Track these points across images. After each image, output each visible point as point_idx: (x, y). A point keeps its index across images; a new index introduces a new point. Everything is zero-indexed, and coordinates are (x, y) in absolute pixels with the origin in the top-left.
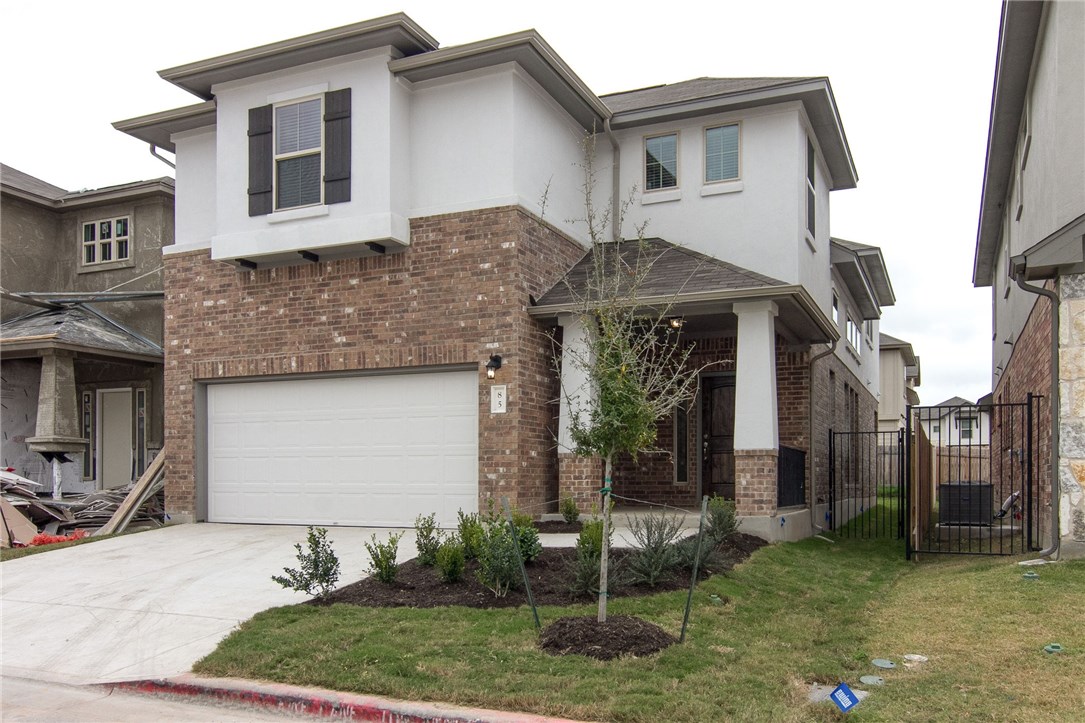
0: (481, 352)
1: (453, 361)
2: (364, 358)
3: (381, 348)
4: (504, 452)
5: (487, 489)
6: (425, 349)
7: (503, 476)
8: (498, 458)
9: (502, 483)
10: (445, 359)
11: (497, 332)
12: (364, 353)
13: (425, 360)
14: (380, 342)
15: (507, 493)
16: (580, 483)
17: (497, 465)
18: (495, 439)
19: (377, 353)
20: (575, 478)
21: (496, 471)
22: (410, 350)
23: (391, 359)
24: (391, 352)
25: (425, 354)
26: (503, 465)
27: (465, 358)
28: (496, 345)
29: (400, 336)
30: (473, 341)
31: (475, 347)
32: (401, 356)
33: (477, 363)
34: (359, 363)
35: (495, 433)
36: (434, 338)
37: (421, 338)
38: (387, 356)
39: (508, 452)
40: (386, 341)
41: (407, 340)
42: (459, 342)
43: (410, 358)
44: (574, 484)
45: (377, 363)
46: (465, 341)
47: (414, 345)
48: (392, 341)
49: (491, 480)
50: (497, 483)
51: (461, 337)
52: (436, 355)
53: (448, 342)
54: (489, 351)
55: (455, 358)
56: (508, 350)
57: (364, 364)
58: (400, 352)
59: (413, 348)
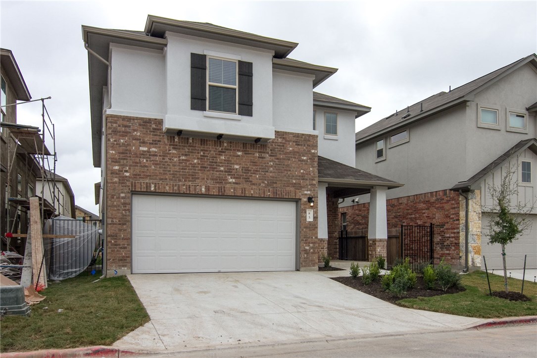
0: (302, 195)
1: (290, 197)
2: (245, 191)
3: (254, 187)
4: (312, 238)
5: (305, 253)
6: (276, 190)
7: (312, 248)
8: (310, 240)
9: (312, 251)
10: (286, 195)
11: (309, 187)
12: (245, 189)
13: (276, 195)
14: (254, 184)
15: (313, 255)
16: (323, 251)
17: (309, 243)
18: (309, 232)
19: (252, 189)
20: (321, 248)
21: (309, 246)
22: (269, 190)
23: (259, 193)
24: (259, 190)
25: (276, 192)
26: (312, 243)
27: (295, 196)
28: (309, 192)
29: (264, 183)
30: (299, 189)
31: (300, 192)
32: (264, 192)
33: (300, 199)
34: (242, 193)
35: (308, 229)
36: (281, 186)
37: (275, 185)
38: (258, 191)
39: (314, 238)
40: (257, 184)
41: (268, 185)
42: (292, 189)
43: (269, 194)
44: (321, 251)
45: (252, 194)
46: (295, 189)
47: (271, 188)
48: (260, 185)
49: (307, 249)
50: (310, 250)
51: (294, 187)
52: (281, 194)
53: (288, 189)
54: (306, 194)
55: (291, 196)
56: (314, 195)
57: (245, 194)
58: (264, 190)
59: (271, 189)
